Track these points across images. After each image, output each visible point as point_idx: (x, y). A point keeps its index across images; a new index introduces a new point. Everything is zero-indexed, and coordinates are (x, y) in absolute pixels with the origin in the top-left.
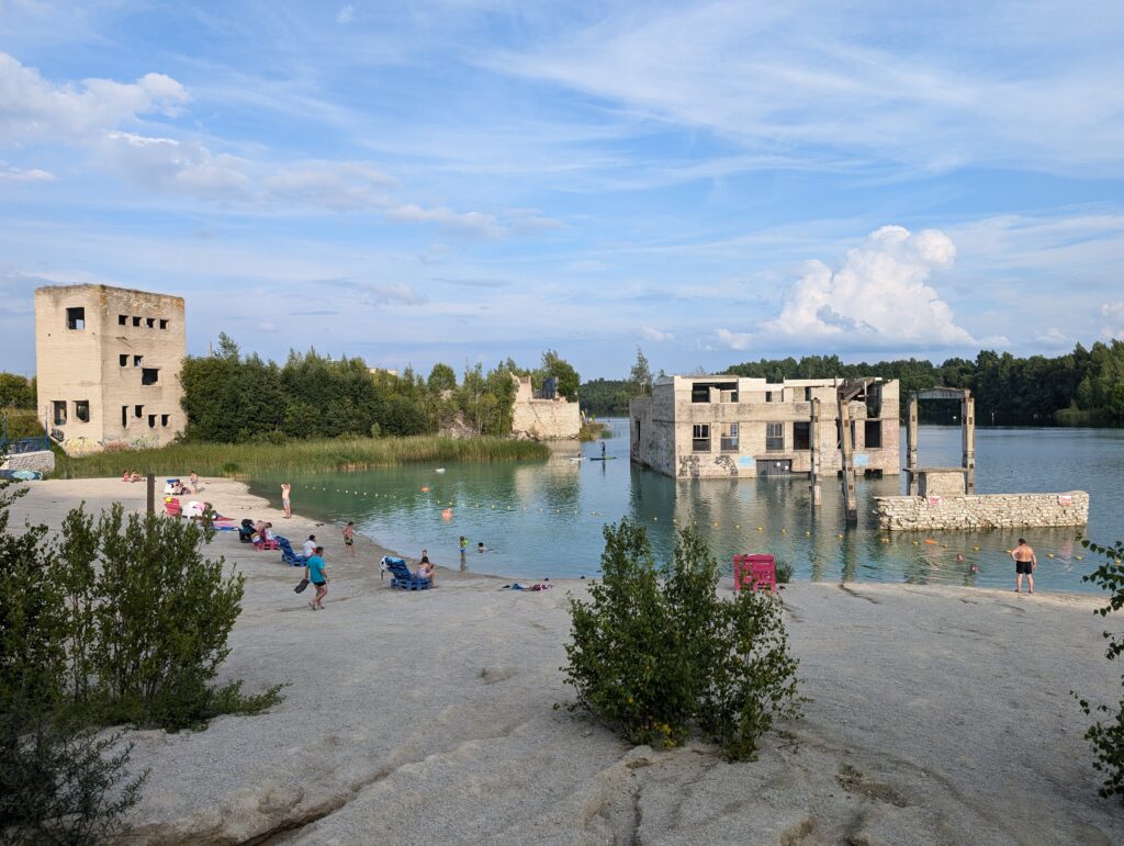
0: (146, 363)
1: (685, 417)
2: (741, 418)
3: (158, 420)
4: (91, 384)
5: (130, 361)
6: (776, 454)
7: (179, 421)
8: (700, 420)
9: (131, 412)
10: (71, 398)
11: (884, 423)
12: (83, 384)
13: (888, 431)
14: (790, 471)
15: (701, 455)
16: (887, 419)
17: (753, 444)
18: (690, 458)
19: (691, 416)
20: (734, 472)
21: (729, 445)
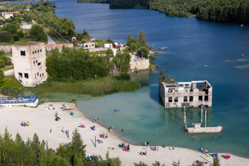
0: (39, 62)
1: (167, 96)
2: (179, 95)
3: (42, 75)
4: (28, 70)
5: (35, 62)
6: (186, 102)
7: (46, 74)
8: (170, 96)
9: (37, 75)
10: (23, 72)
11: (209, 96)
12: (26, 69)
13: (210, 98)
14: (189, 106)
15: (170, 103)
16: (209, 95)
17: (181, 100)
18: (168, 104)
19: (168, 95)
20: (177, 106)
21: (176, 101)
